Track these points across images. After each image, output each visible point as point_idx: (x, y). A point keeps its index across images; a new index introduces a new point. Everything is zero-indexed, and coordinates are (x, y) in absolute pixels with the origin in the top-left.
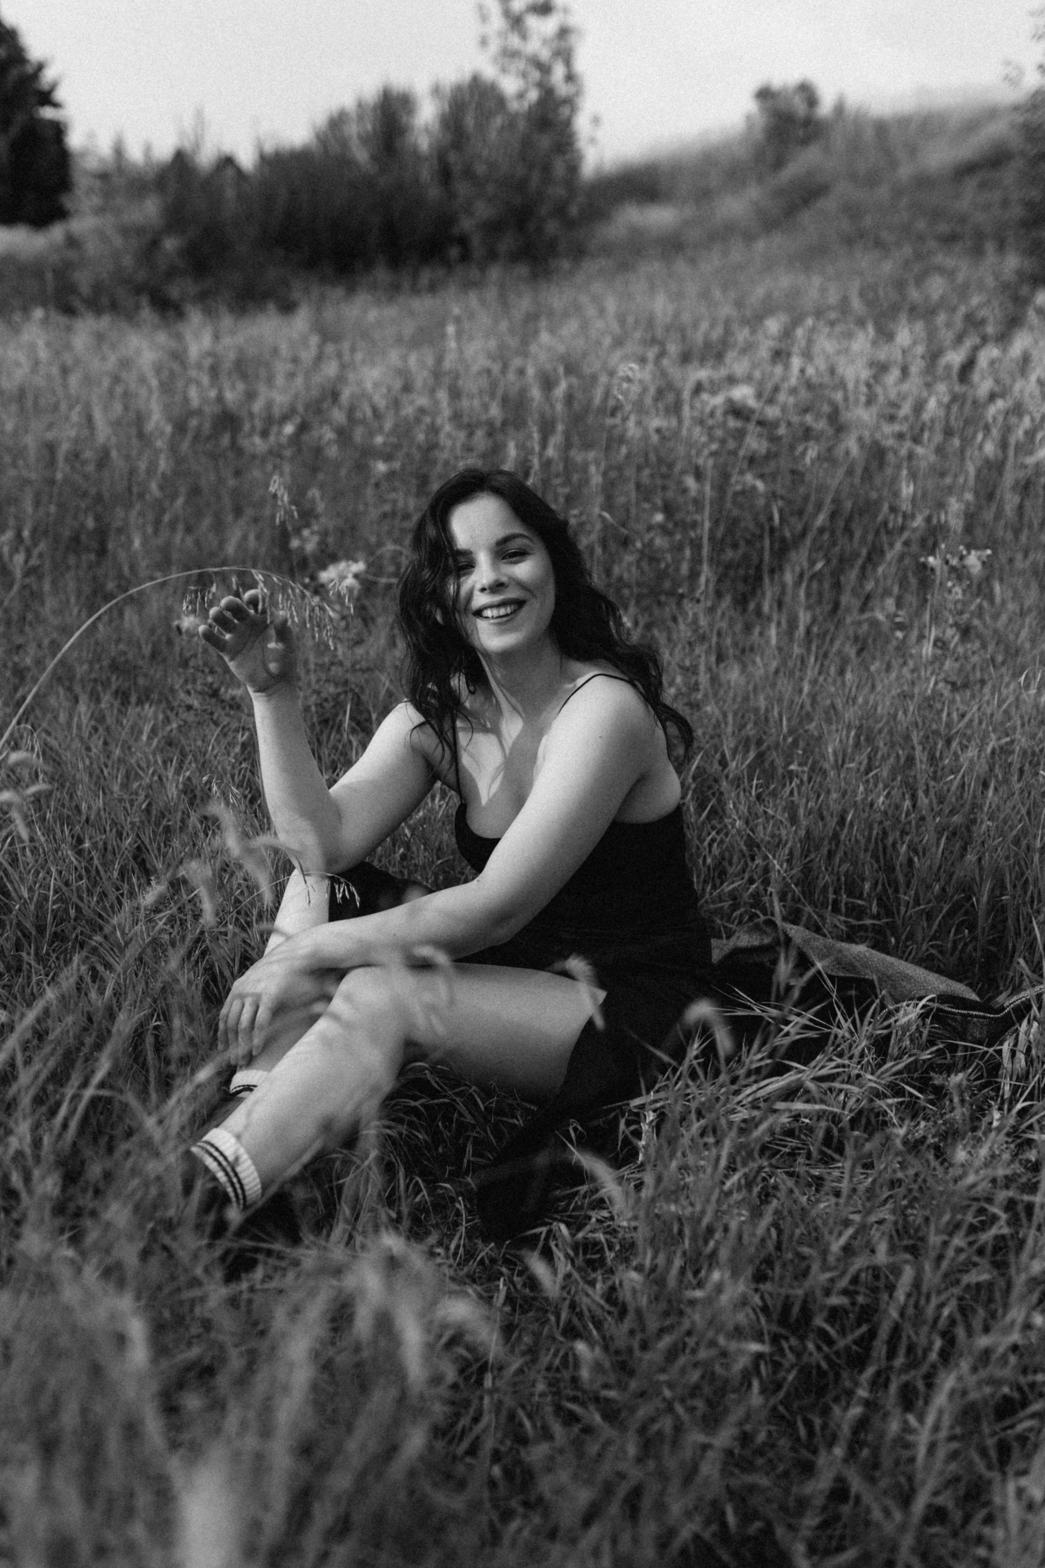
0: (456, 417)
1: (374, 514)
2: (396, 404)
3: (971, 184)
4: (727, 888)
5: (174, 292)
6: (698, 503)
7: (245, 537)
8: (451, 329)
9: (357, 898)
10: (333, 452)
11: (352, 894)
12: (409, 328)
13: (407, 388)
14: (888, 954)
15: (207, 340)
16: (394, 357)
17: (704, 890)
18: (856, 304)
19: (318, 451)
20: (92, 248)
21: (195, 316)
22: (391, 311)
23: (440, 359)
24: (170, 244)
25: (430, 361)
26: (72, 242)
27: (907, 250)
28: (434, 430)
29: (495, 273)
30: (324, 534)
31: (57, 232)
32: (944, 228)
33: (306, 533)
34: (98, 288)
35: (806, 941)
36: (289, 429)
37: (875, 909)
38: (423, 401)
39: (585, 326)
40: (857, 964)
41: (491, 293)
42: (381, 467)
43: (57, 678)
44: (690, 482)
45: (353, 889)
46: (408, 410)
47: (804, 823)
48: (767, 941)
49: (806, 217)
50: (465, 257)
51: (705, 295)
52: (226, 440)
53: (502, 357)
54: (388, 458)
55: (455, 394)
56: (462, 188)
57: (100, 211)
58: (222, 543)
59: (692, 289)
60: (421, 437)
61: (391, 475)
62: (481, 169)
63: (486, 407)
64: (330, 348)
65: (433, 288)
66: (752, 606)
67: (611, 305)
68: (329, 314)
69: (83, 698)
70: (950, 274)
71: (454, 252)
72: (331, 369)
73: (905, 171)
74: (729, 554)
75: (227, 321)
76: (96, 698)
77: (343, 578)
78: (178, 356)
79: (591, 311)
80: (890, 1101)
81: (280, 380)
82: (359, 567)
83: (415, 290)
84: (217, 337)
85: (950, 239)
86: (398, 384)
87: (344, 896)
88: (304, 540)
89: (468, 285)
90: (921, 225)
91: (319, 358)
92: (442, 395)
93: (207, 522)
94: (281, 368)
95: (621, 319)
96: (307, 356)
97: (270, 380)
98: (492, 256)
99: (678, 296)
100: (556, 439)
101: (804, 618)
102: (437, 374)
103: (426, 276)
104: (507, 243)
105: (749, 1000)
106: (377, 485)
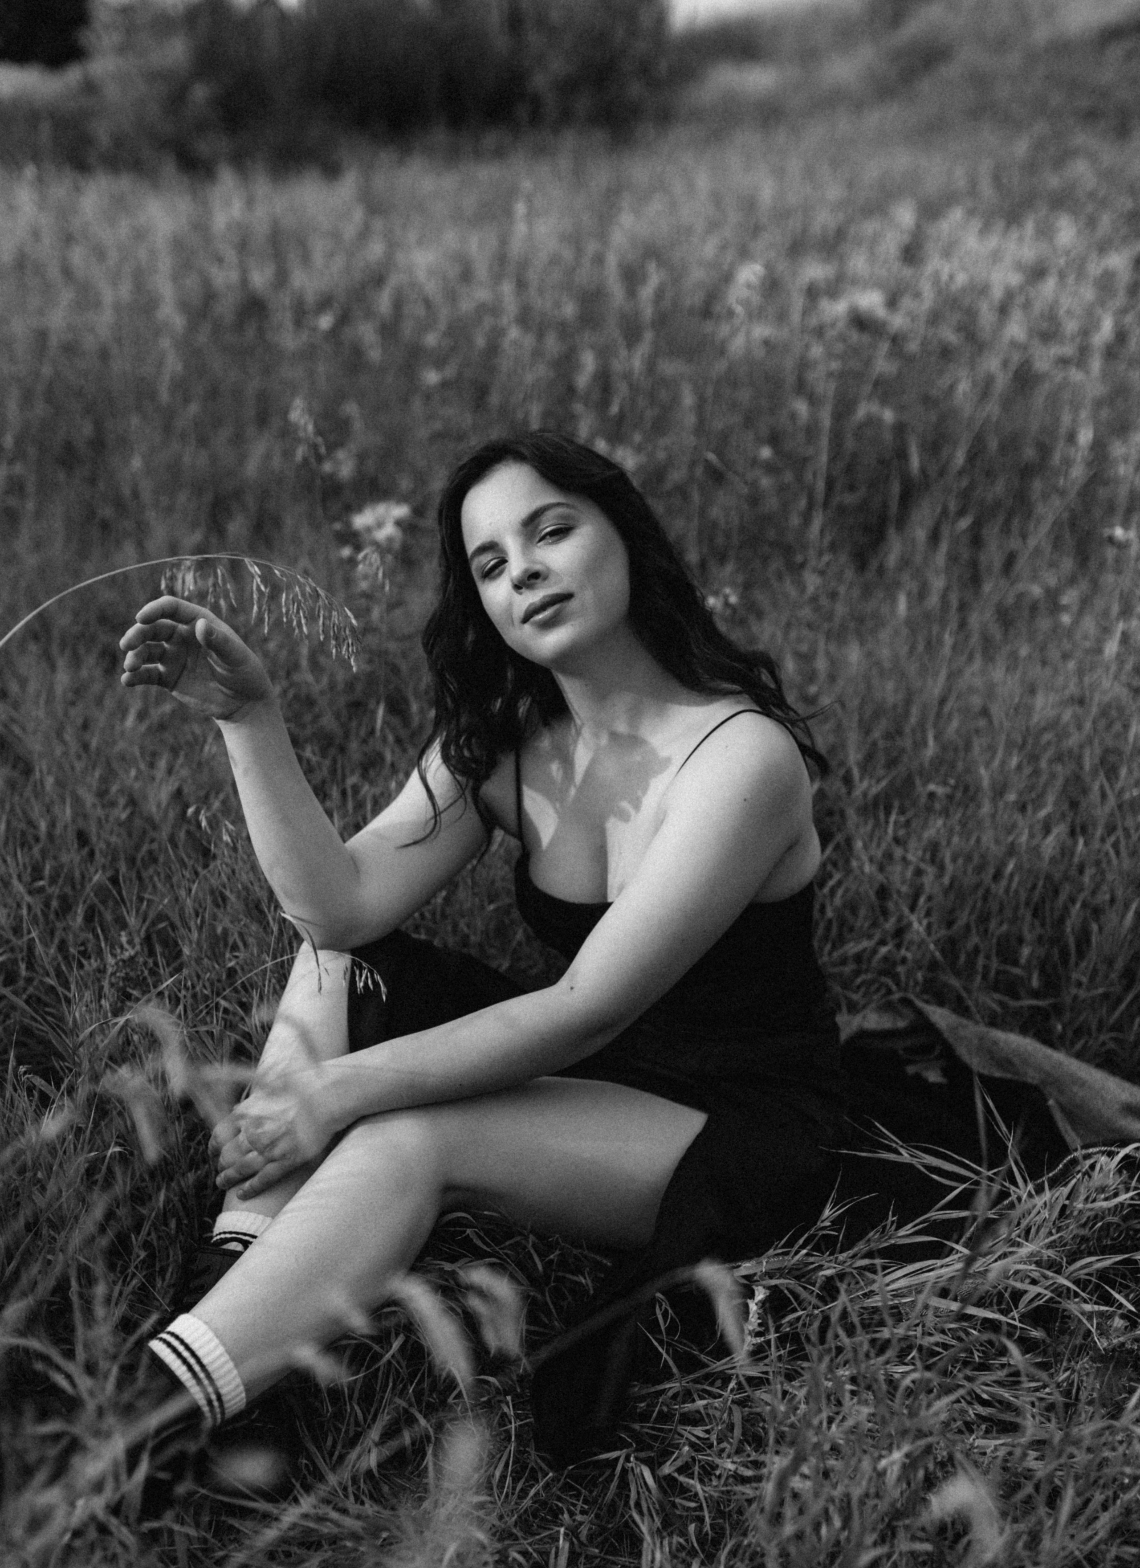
0: (524, 318)
1: (423, 433)
2: (452, 296)
3: (1116, 51)
4: (852, 948)
5: (203, 147)
6: (811, 431)
7: (268, 457)
8: (520, 208)
9: (383, 989)
10: (375, 355)
11: (375, 983)
12: (470, 202)
13: (467, 275)
14: (1051, 1044)
15: (237, 209)
16: (450, 237)
17: (821, 949)
18: (986, 189)
19: (357, 351)
20: (112, 92)
21: (227, 178)
22: (449, 181)
23: (504, 241)
24: (200, 93)
25: (493, 242)
26: (90, 87)
27: (1041, 128)
28: (497, 334)
29: (569, 140)
30: (361, 457)
31: (73, 75)
32: (1084, 103)
33: (341, 454)
34: (118, 141)
35: (954, 1029)
36: (325, 322)
37: (1035, 983)
38: (482, 294)
39: (673, 205)
40: (1016, 1061)
41: (565, 163)
42: (432, 377)
43: (33, 633)
44: (801, 407)
45: (378, 978)
46: (466, 306)
47: (950, 867)
48: (901, 1024)
49: (925, 85)
50: (536, 118)
51: (809, 173)
52: (250, 332)
53: (575, 240)
54: (439, 363)
55: (521, 285)
56: (534, 38)
57: (122, 50)
58: (242, 459)
59: (795, 166)
60: (480, 341)
61: (445, 384)
62: (555, 16)
63: (558, 305)
64: (378, 224)
65: (499, 153)
66: (874, 564)
67: (703, 181)
68: (379, 181)
69: (61, 663)
70: (1093, 158)
71: (522, 111)
72: (376, 249)
73: (1041, 34)
74: (849, 499)
75: (262, 186)
76: (76, 662)
77: (380, 525)
78: (201, 227)
79: (678, 188)
80: (1088, 1307)
81: (318, 258)
82: (401, 511)
83: (478, 155)
84: (250, 202)
85: (1091, 116)
86: (453, 272)
87: (366, 983)
88: (338, 463)
89: (540, 151)
90: (1056, 99)
91: (364, 234)
92: (507, 288)
93: (225, 433)
94: (319, 248)
95: (717, 199)
96: (350, 231)
97: (306, 258)
98: (566, 117)
99: (779, 173)
100: (643, 349)
101: (938, 583)
102: (501, 259)
103: (490, 139)
104: (583, 104)
105: (895, 1141)
106: (428, 397)
